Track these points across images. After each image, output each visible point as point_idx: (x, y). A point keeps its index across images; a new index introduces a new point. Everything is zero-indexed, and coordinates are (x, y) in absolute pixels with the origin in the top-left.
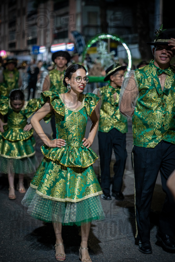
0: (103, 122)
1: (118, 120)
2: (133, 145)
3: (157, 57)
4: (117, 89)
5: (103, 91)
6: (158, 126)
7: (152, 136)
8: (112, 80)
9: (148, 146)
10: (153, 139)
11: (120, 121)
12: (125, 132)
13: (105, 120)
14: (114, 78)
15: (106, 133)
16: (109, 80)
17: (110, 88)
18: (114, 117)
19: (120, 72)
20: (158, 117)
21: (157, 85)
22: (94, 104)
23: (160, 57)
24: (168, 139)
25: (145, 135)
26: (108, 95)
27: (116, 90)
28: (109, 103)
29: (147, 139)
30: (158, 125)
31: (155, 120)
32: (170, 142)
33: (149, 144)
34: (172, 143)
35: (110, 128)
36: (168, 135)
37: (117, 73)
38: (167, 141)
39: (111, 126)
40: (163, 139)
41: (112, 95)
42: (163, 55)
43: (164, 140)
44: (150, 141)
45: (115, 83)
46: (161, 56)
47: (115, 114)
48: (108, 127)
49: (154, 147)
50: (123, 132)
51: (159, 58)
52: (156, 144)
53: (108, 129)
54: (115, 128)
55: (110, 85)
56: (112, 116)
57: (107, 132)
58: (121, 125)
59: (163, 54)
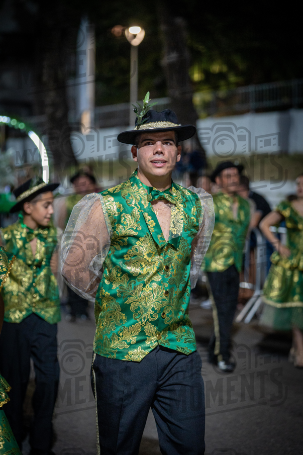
0: (8, 302)
1: (40, 296)
2: (95, 355)
3: (144, 164)
4: (38, 230)
5: (8, 235)
6: (151, 315)
7: (136, 336)
8: (28, 211)
9: (126, 358)
10: (139, 342)
11: (45, 297)
12: (55, 320)
13: (13, 297)
14: (31, 208)
15: (14, 324)
16: (21, 212)
17: (23, 228)
18: (33, 289)
19: (46, 196)
20: (154, 296)
21: (154, 227)
22: (5, 270)
23: (151, 162)
24: (171, 343)
25: (121, 334)
26: (20, 244)
27: (36, 232)
28: (21, 261)
29: (125, 341)
30: (152, 312)
31: (146, 303)
32: (175, 348)
33: (130, 352)
34: (179, 350)
35: (24, 313)
36: (170, 334)
37: (38, 197)
38: (169, 347)
39: (27, 310)
40: (161, 343)
41: (28, 242)
42: (158, 157)
43: (164, 346)
44: (132, 346)
45: (34, 219)
46: (153, 159)
47: (34, 284)
48: (21, 311)
49: (139, 359)
50: (51, 322)
51: (150, 164)
52: (144, 354)
53: (21, 315)
54: (34, 314)
55: (22, 221)
56: (28, 290)
57: (18, 321)
58: (47, 307)
59: (157, 155)
